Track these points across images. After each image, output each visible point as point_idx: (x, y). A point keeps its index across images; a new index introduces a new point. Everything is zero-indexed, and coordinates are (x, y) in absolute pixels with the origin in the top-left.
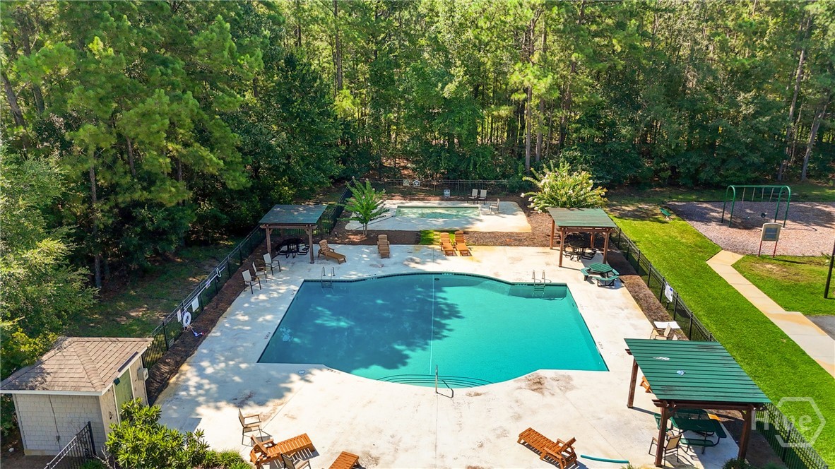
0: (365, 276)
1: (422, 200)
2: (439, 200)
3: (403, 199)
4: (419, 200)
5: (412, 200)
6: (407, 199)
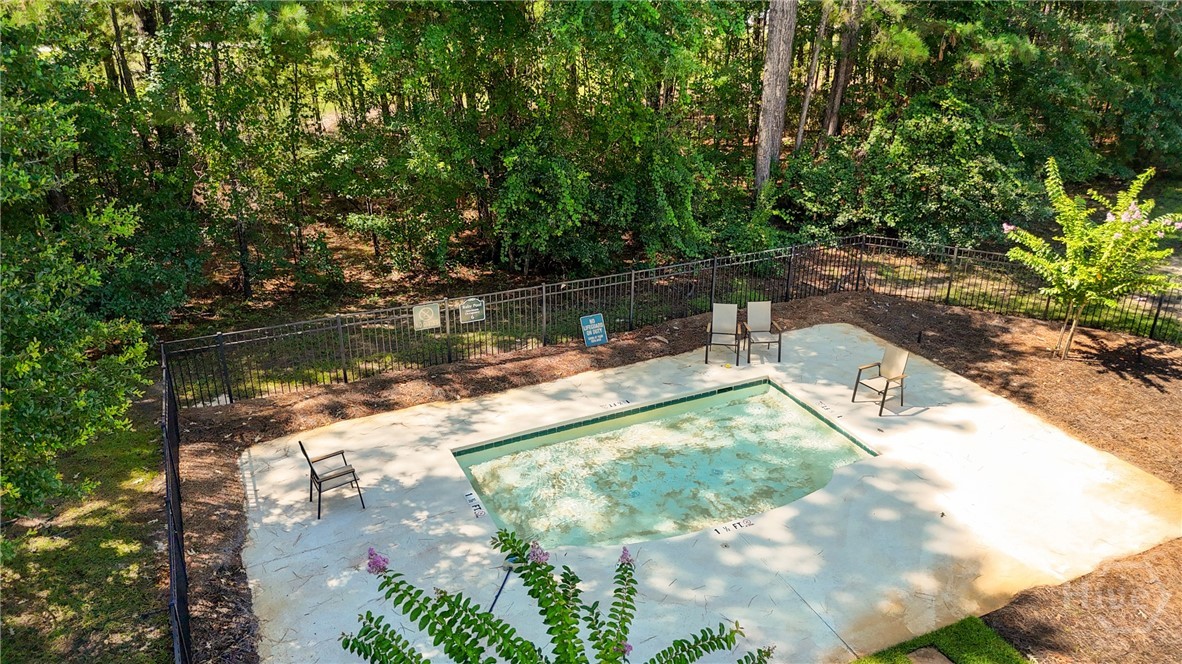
1: (524, 385)
2: (587, 370)
3: (441, 397)
4: (512, 387)
5: (482, 393)
6: (457, 391)
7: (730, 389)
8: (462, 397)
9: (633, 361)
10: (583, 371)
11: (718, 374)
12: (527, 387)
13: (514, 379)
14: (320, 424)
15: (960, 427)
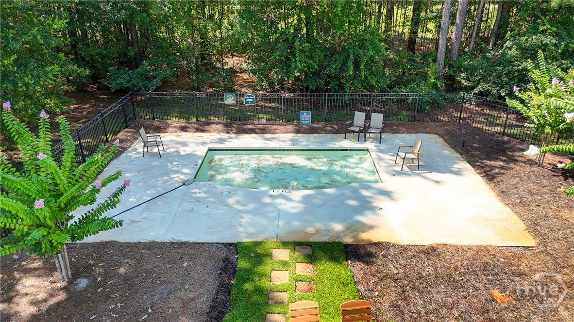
1: (260, 133)
2: (291, 133)
3: (225, 131)
4: (255, 133)
5: (241, 133)
6: (232, 130)
7: (347, 150)
8: (232, 133)
9: (314, 133)
10: (289, 133)
11: (346, 143)
12: (260, 135)
13: (257, 131)
14: (175, 132)
15: (437, 182)
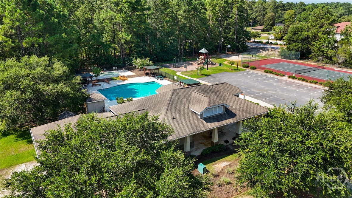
0: (110, 87)
